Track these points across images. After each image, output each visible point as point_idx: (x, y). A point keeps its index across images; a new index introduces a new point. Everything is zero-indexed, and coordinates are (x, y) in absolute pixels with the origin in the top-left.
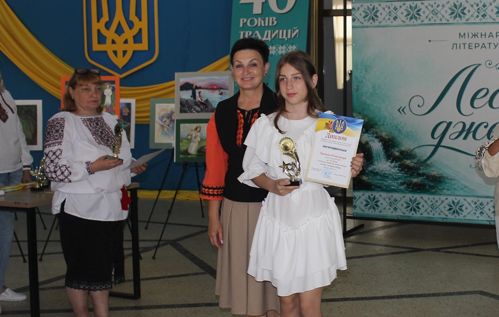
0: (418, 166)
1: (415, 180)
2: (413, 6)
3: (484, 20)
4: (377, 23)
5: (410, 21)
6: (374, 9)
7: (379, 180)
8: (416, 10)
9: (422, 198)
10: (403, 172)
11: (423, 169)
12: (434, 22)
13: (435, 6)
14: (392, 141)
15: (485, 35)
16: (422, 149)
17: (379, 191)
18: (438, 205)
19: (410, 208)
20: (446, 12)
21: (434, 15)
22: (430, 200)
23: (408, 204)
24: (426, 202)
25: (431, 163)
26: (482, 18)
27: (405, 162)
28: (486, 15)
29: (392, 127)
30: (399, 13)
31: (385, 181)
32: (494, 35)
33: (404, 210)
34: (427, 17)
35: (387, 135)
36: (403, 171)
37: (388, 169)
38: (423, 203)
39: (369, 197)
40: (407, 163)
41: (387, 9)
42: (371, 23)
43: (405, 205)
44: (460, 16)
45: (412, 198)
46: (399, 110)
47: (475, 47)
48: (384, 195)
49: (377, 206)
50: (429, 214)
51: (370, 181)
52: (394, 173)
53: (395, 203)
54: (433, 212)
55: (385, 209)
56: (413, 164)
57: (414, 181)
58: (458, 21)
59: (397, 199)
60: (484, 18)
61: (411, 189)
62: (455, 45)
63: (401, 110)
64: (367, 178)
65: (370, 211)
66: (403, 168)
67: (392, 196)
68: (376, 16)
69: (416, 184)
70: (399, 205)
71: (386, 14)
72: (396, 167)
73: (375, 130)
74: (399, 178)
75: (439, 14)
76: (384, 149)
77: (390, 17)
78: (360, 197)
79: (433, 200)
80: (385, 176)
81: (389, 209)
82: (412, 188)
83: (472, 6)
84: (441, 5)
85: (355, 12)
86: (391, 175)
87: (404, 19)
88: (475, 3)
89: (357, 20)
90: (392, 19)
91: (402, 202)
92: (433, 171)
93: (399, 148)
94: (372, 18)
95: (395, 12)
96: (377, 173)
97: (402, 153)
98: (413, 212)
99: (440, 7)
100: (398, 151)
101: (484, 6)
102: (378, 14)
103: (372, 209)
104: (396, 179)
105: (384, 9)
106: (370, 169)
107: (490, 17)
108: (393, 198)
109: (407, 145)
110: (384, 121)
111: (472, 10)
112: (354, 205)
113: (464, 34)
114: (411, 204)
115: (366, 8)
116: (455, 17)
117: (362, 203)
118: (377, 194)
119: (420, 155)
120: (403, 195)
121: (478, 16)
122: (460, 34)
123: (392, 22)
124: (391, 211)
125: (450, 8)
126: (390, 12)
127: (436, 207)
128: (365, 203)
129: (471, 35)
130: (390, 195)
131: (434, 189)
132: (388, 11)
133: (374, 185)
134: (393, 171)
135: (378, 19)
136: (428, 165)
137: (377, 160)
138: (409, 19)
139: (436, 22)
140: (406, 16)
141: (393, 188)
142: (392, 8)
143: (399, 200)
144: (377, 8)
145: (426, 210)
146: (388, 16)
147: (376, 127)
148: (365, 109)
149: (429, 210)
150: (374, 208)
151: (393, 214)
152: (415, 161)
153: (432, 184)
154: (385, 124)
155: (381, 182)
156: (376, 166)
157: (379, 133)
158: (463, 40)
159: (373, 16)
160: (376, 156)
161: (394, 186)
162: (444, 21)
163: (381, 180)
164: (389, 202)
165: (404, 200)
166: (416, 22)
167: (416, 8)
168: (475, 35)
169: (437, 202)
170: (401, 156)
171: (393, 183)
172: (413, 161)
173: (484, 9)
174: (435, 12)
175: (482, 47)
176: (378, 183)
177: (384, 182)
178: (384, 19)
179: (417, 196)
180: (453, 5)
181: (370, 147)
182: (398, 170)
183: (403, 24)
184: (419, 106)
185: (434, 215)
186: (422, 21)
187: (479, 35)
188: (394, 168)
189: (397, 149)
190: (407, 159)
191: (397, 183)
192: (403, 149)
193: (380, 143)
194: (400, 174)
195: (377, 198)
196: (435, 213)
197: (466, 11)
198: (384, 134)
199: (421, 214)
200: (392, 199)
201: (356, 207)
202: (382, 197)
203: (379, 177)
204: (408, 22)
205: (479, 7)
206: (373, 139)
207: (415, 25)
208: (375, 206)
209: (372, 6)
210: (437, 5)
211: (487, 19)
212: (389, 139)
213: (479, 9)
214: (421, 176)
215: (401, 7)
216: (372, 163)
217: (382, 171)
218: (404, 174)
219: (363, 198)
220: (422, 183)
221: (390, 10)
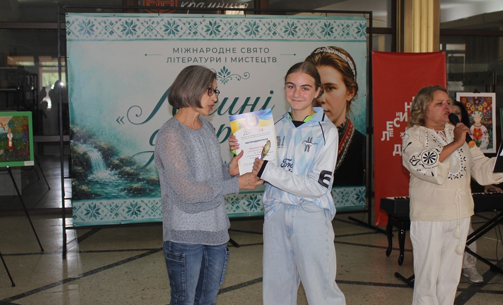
0: (138, 172)
1: (135, 185)
2: (129, 22)
3: (195, 37)
4: (93, 37)
5: (126, 36)
6: (89, 23)
7: (98, 188)
8: (132, 26)
9: (142, 201)
10: (123, 179)
11: (142, 175)
12: (149, 38)
13: (150, 23)
14: (112, 150)
15: (197, 50)
16: (141, 155)
17: (100, 199)
18: (158, 207)
19: (131, 212)
20: (161, 28)
21: (149, 31)
22: (150, 203)
23: (129, 208)
24: (147, 205)
25: (150, 168)
26: (193, 35)
27: (125, 169)
28: (197, 33)
29: (111, 137)
30: (115, 28)
31: (106, 189)
32: (205, 51)
33: (126, 215)
34: (143, 33)
35: (106, 145)
36: (124, 177)
37: (108, 178)
38: (143, 206)
39: (90, 205)
40: (127, 170)
41: (102, 24)
42: (87, 37)
43: (127, 210)
44: (174, 33)
45: (133, 203)
46: (117, 120)
47: (188, 61)
48: (105, 202)
49: (98, 213)
50: (150, 215)
51: (90, 190)
52: (114, 180)
53: (117, 209)
54: (154, 213)
55: (106, 216)
56: (133, 170)
57: (134, 187)
58: (172, 37)
59: (118, 205)
60: (195, 35)
61: (131, 194)
62: (170, 59)
63: (119, 120)
64: (87, 187)
65: (91, 219)
66: (123, 175)
67: (113, 203)
68: (92, 30)
69: (136, 189)
70: (120, 211)
71: (102, 28)
72: (116, 175)
73: (93, 140)
74: (119, 185)
75: (154, 30)
76: (103, 158)
77: (106, 32)
78: (80, 207)
79: (153, 202)
80: (104, 184)
81: (111, 215)
82: (133, 193)
83: (184, 24)
84: (156, 22)
85: (70, 25)
86: (111, 182)
87: (121, 34)
88: (187, 22)
89: (71, 33)
90: (108, 33)
91: (124, 207)
92: (152, 175)
93: (119, 156)
94: (88, 31)
95: (111, 27)
96: (97, 181)
97: (121, 161)
98: (134, 215)
99: (155, 24)
100: (117, 159)
101: (195, 24)
102: (94, 28)
103: (93, 217)
104: (116, 186)
105: (100, 23)
106: (89, 178)
107: (201, 34)
108: (115, 204)
109: (125, 153)
110: (102, 131)
111: (185, 28)
112: (73, 215)
113: (178, 49)
114: (132, 209)
115: (82, 22)
116: (169, 34)
117: (82, 212)
118: (97, 202)
119: (139, 162)
120: (124, 200)
121: (190, 34)
122: (174, 49)
123: (108, 36)
124: (112, 217)
125: (164, 25)
126: (106, 27)
127: (156, 208)
128: (85, 212)
129: (184, 50)
130: (110, 201)
131: (154, 192)
132: (104, 26)
133: (94, 194)
134: (113, 178)
135: (94, 33)
136: (148, 171)
137: (97, 169)
138: (125, 34)
139: (151, 38)
140: (122, 31)
141: (113, 194)
142: (108, 23)
143: (120, 205)
144: (92, 22)
145: (147, 213)
146: (104, 31)
147: (94, 137)
148: (82, 121)
149: (149, 213)
150: (95, 216)
151: (115, 219)
152: (135, 167)
153: (152, 188)
154: (104, 134)
155: (101, 190)
156: (95, 175)
157: (98, 143)
158: (176, 55)
159: (89, 30)
160: (96, 166)
161: (114, 193)
162: (159, 37)
163: (101, 188)
164: (110, 208)
165: (125, 205)
166: (132, 37)
167: (132, 24)
168: (187, 50)
169: (157, 203)
170: (121, 164)
171: (114, 190)
172: (133, 168)
173: (195, 27)
174: (150, 28)
175: (194, 61)
176: (98, 191)
177: (104, 190)
178: (100, 33)
179: (138, 200)
180: (167, 22)
181: (89, 157)
182: (118, 177)
183: (119, 38)
184: (137, 115)
185: (154, 216)
186: (138, 36)
187: (191, 50)
188: (114, 175)
189: (117, 158)
190: (127, 166)
191: (117, 190)
192: (122, 156)
193: (99, 152)
194: (120, 181)
195: (98, 206)
196: (156, 214)
197: (179, 29)
198: (102, 144)
199: (143, 217)
200: (113, 206)
201: (76, 217)
202: (103, 205)
203: (98, 186)
204: (124, 37)
205: (190, 25)
206: (92, 149)
207: (131, 40)
208: (95, 214)
209: (88, 21)
210: (152, 22)
211: (198, 36)
212: (109, 149)
213: (190, 27)
214: (141, 181)
215: (116, 22)
216: (91, 173)
217: (102, 179)
218: (124, 180)
219: (83, 207)
220: (143, 187)
221: (106, 25)
